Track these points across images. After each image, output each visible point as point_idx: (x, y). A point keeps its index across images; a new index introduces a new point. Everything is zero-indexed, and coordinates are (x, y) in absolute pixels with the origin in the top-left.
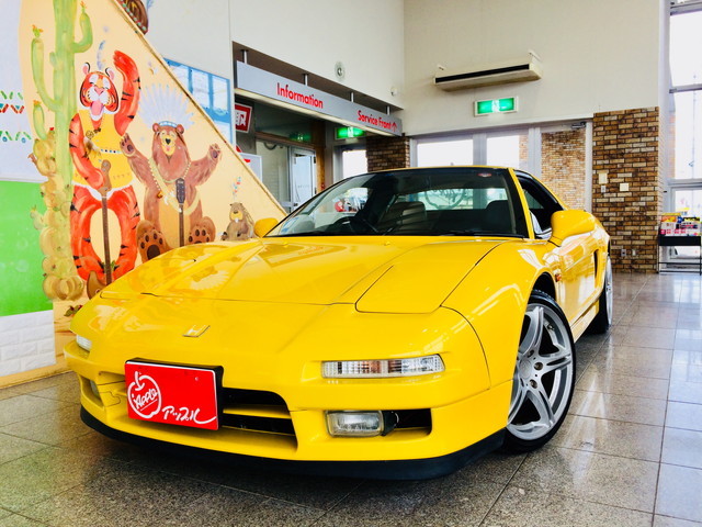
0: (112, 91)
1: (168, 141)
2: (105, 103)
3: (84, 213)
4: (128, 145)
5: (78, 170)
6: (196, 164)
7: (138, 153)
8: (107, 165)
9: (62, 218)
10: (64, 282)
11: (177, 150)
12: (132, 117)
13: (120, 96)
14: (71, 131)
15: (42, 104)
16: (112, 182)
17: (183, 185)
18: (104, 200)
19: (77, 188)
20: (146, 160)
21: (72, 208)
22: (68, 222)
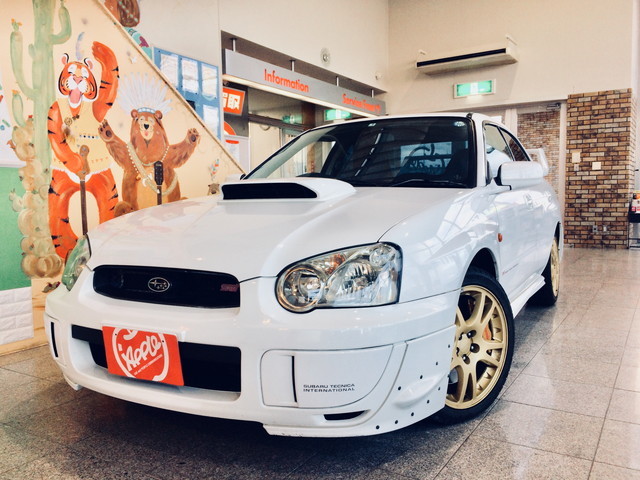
0: (91, 81)
1: (146, 127)
2: (83, 91)
3: (63, 196)
4: (106, 131)
5: (57, 155)
6: (175, 147)
7: (116, 138)
9: (41, 200)
10: (42, 260)
11: (155, 134)
12: (111, 104)
13: (99, 84)
14: (49, 118)
15: (21, 94)
16: (91, 165)
17: (162, 167)
18: (83, 184)
19: (56, 172)
20: (125, 145)
21: (51, 191)
22: (46, 204)
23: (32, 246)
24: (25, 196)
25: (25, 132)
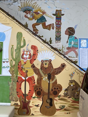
0: (30, 55)
1: (46, 64)
2: (28, 57)
3: (20, 83)
4: (33, 66)
5: (19, 73)
6: (56, 69)
7: (36, 68)
8: (27, 71)
9: (15, 83)
10: (14, 97)
11: (49, 66)
12: (35, 60)
13: (32, 55)
14: (18, 65)
15: (13, 60)
16: (28, 75)
17: (51, 75)
18: (25, 80)
19: (19, 77)
20: (38, 69)
21: (17, 81)
22: (16, 84)
23: (12, 94)
24: (11, 82)
25: (13, 68)
